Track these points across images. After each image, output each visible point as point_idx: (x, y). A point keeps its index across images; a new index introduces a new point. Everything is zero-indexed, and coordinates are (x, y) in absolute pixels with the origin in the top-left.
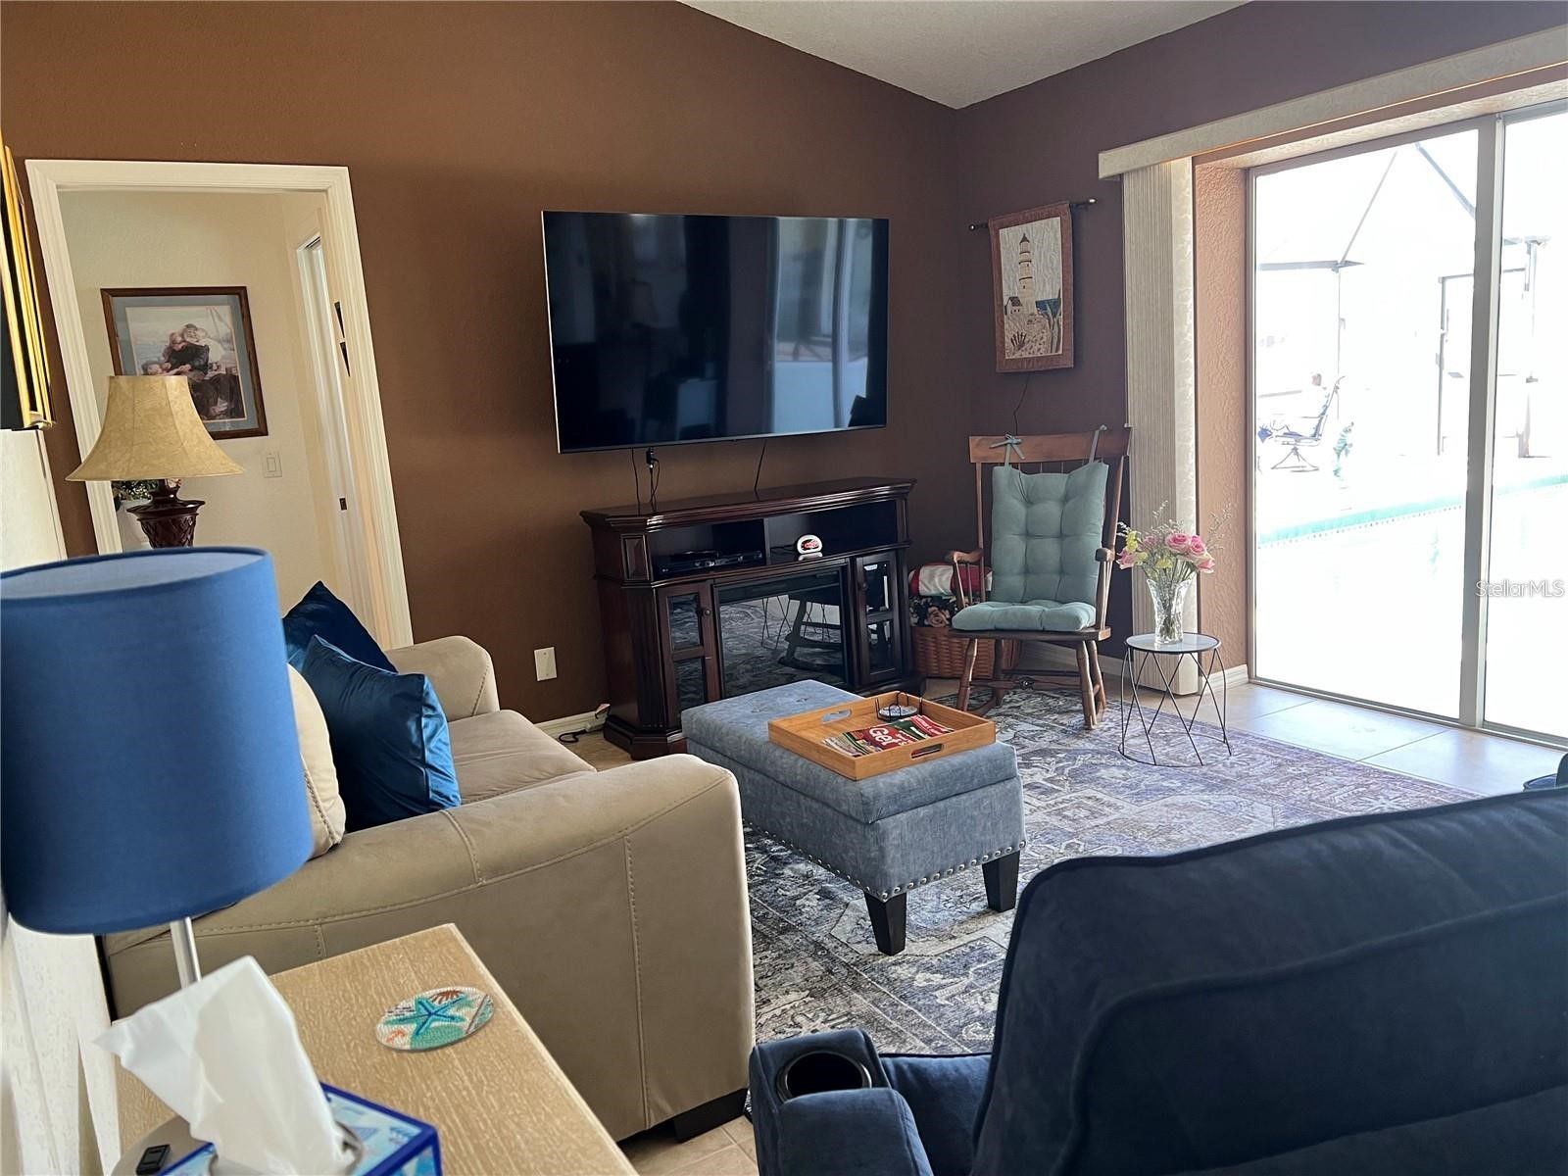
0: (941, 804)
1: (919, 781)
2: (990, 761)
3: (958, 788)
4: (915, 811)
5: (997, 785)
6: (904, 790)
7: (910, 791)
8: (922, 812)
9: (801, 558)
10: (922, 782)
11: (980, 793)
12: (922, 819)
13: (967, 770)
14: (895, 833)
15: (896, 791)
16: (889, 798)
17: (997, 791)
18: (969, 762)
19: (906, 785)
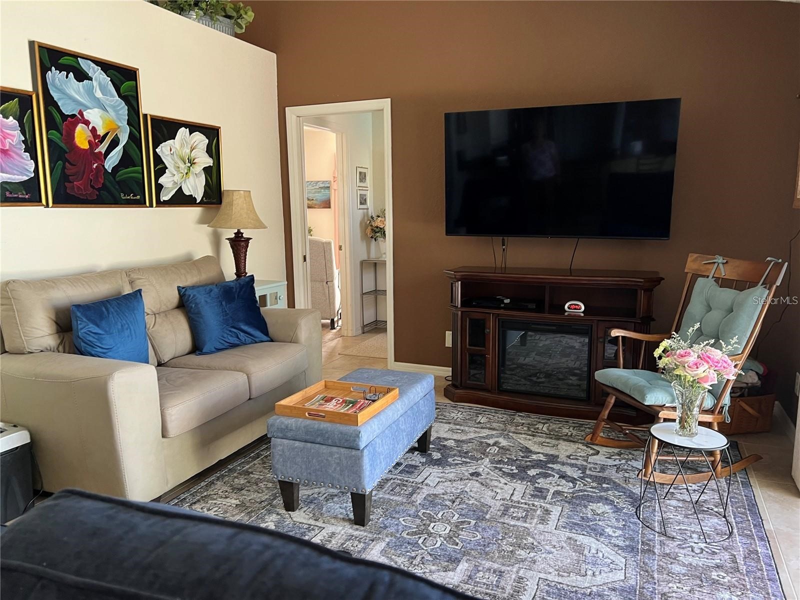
0: (309, 445)
1: (297, 427)
2: (341, 433)
3: (319, 440)
4: (294, 442)
5: (347, 450)
6: (287, 428)
7: (291, 430)
8: (297, 444)
9: (566, 314)
10: (298, 429)
11: (335, 449)
12: (296, 448)
13: (326, 433)
14: (280, 448)
15: (283, 427)
16: (278, 429)
17: (345, 452)
18: (329, 429)
19: (289, 426)
